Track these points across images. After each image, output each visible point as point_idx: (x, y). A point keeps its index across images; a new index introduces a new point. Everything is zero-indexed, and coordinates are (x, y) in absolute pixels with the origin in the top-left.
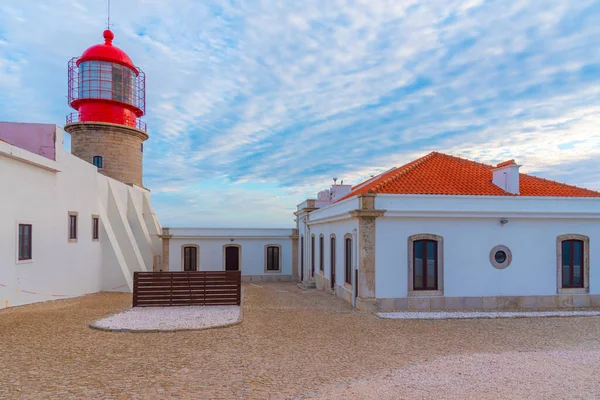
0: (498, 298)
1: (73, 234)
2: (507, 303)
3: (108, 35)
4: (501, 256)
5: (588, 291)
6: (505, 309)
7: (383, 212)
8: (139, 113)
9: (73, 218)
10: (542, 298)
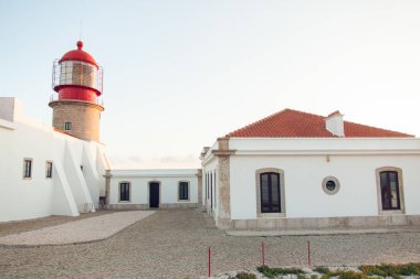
0: (331, 218)
1: (28, 174)
2: (338, 223)
3: (80, 45)
4: (331, 185)
5: (404, 212)
6: (337, 227)
7: (234, 151)
8: (98, 93)
9: (29, 163)
10: (367, 218)
